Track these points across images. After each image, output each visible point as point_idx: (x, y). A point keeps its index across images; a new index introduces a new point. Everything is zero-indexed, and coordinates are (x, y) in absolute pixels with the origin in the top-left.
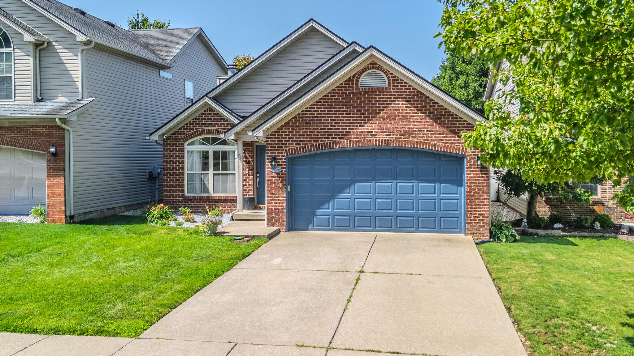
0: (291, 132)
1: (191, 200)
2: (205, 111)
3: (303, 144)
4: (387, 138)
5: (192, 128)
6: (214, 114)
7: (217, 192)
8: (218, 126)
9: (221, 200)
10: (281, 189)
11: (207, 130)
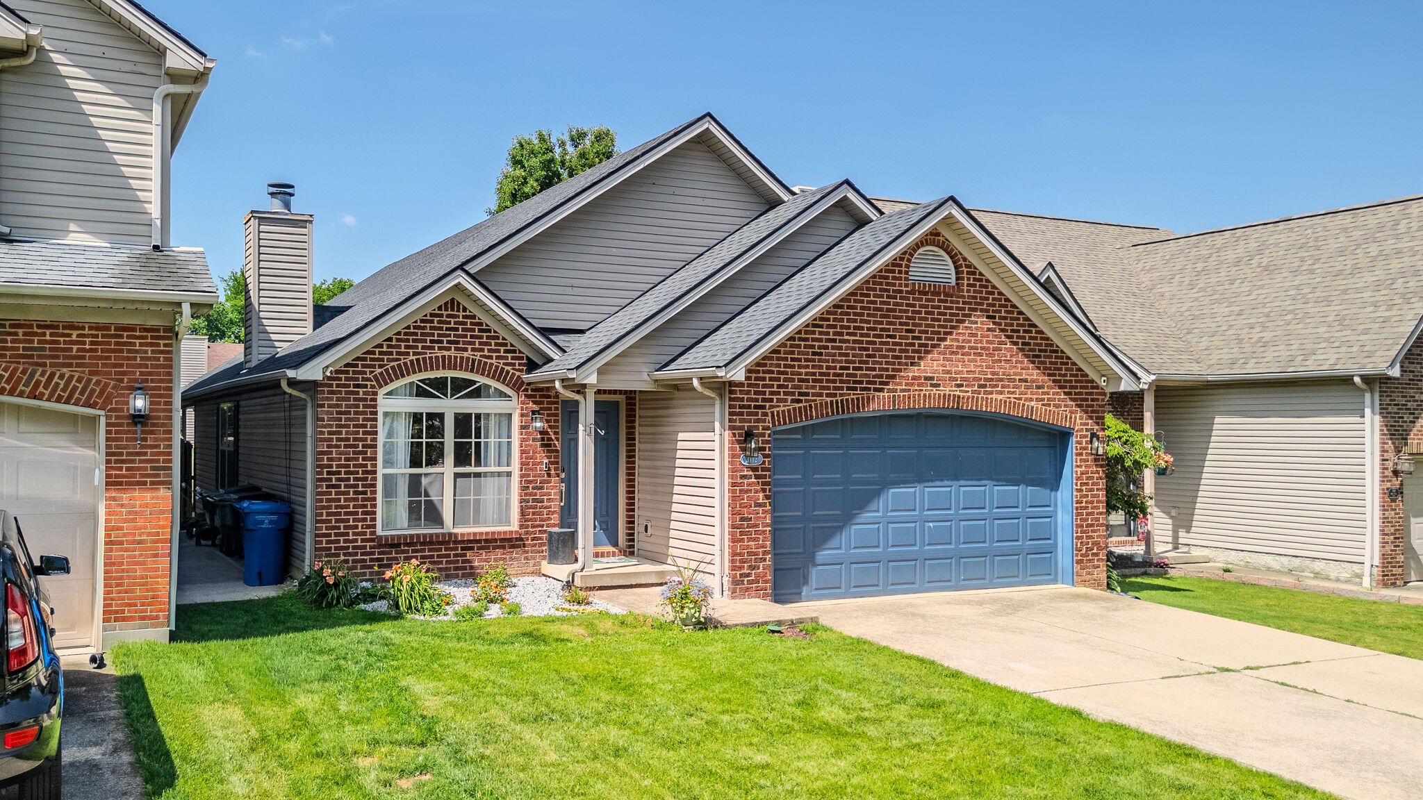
0: (783, 373)
1: (398, 545)
2: (440, 308)
3: (806, 401)
4: (958, 393)
5: (403, 350)
6: (464, 317)
7: (465, 522)
8: (473, 350)
9: (479, 541)
10: (760, 505)
11: (443, 357)
